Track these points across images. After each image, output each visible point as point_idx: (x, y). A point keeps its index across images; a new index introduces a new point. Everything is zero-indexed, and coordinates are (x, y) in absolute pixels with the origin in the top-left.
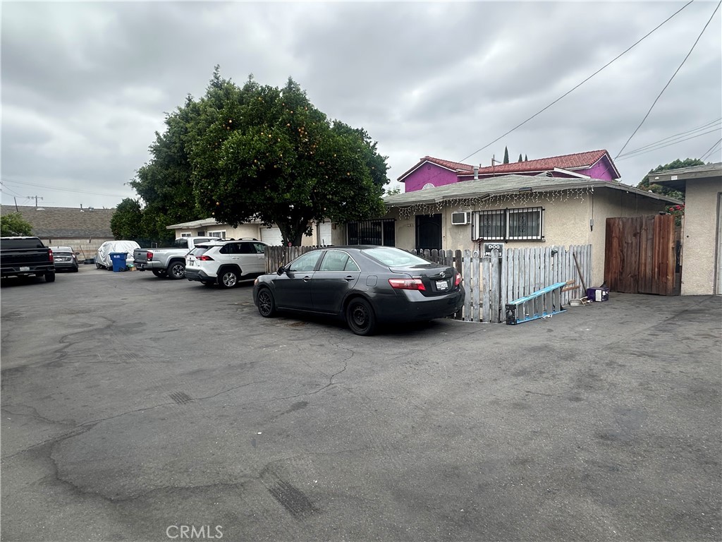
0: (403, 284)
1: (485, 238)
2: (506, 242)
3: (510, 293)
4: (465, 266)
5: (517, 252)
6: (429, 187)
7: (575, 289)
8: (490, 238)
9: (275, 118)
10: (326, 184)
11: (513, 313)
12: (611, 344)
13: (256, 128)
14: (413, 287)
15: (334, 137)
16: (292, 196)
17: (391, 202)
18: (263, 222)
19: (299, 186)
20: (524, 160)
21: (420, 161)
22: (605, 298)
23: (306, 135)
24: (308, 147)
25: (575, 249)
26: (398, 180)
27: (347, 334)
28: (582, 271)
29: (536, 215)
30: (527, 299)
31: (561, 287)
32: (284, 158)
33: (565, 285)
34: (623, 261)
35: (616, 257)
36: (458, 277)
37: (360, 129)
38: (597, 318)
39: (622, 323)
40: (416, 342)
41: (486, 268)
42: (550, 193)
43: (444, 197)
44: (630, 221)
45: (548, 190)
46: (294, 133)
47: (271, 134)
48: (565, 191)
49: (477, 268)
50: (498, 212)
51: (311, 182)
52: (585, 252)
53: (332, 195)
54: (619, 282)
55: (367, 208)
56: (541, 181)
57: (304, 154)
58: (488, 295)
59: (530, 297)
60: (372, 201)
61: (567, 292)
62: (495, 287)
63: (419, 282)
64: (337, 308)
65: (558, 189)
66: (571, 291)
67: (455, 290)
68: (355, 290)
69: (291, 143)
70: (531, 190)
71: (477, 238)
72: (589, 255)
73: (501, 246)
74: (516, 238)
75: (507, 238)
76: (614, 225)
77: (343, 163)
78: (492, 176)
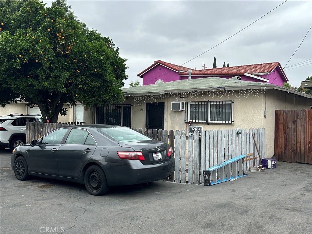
0: (128, 155)
1: (194, 121)
2: (208, 124)
3: (207, 163)
4: (176, 142)
5: (212, 133)
6: (159, 82)
7: (254, 159)
8: (197, 121)
9: (38, 24)
10: (77, 77)
11: (209, 177)
12: (274, 201)
13: (23, 31)
14: (136, 158)
15: (86, 42)
16: (49, 84)
17: (129, 93)
18: (27, 103)
19: (56, 77)
20: (226, 66)
21: (154, 63)
22: (274, 166)
23: (63, 39)
24: (64, 48)
25: (254, 131)
26: (138, 76)
27: (84, 194)
28: (258, 146)
29: (228, 106)
30: (218, 167)
31: (243, 158)
32: (44, 55)
33: (247, 157)
34: (286, 140)
35: (282, 137)
36: (170, 150)
37: (107, 37)
38: (268, 181)
39: (282, 185)
40: (136, 200)
41: (190, 143)
42: (238, 91)
43: (166, 91)
44: (290, 112)
45: (236, 89)
46: (53, 36)
47: (34, 36)
48: (247, 91)
49: (184, 144)
50: (203, 103)
51: (66, 75)
52: (261, 133)
53: (83, 85)
54: (284, 155)
55: (110, 96)
56: (233, 83)
57: (61, 53)
58: (191, 164)
59: (221, 166)
60: (113, 91)
61: (248, 162)
62: (197, 158)
63: (140, 154)
64: (77, 174)
65: (243, 89)
66: (251, 161)
67: (168, 160)
68: (92, 160)
69: (50, 44)
70: (225, 89)
71: (189, 121)
72: (263, 135)
73: (201, 128)
74: (215, 122)
75: (209, 122)
76: (280, 115)
77: (91, 62)
78: (201, 77)
